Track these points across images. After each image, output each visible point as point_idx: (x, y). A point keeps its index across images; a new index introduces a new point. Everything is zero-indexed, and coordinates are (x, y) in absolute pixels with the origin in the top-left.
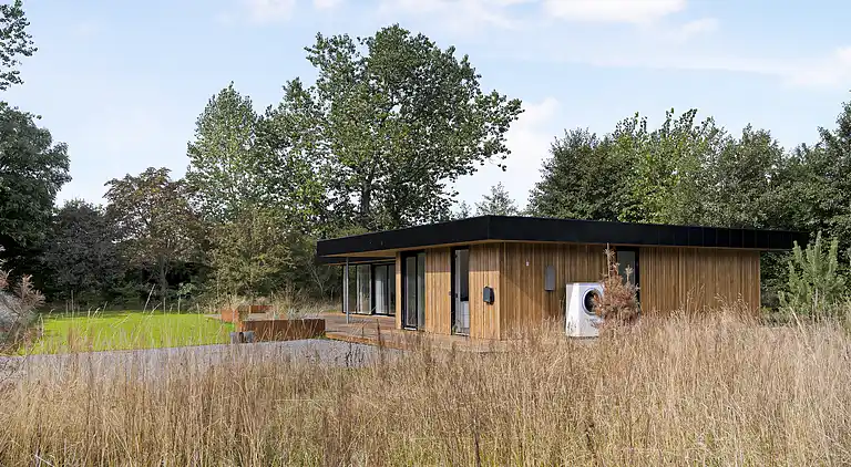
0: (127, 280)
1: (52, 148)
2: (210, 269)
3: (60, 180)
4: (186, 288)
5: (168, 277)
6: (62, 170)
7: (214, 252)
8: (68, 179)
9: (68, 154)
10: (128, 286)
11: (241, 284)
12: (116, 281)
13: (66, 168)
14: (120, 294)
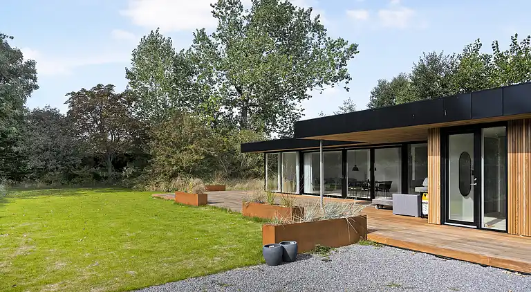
0: (83, 165)
1: (23, 63)
2: (150, 157)
3: (29, 89)
4: (128, 171)
5: (113, 163)
6: (31, 81)
7: (153, 143)
8: (37, 87)
9: (36, 68)
10: (83, 170)
11: (175, 168)
12: (74, 165)
13: (35, 79)
14: (78, 175)
